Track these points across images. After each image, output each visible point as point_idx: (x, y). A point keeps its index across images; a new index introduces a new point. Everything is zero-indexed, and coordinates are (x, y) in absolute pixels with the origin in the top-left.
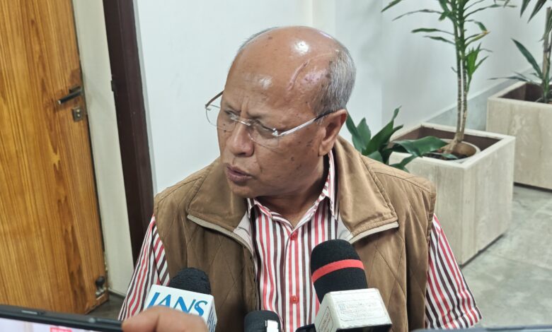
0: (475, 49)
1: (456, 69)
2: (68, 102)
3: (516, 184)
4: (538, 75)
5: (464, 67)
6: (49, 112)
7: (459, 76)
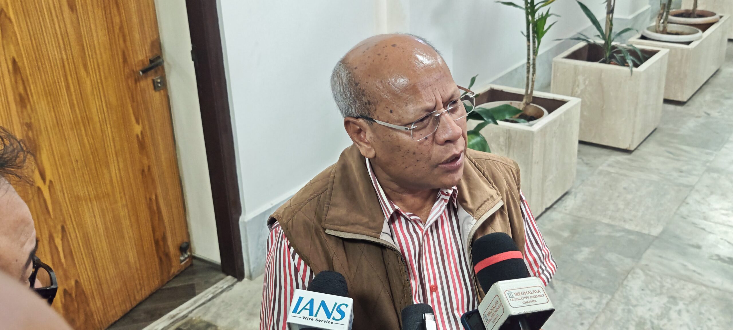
0: (544, 14)
1: (525, 33)
2: (149, 73)
3: (581, 142)
4: (601, 37)
5: (534, 32)
6: (131, 82)
7: (529, 40)
